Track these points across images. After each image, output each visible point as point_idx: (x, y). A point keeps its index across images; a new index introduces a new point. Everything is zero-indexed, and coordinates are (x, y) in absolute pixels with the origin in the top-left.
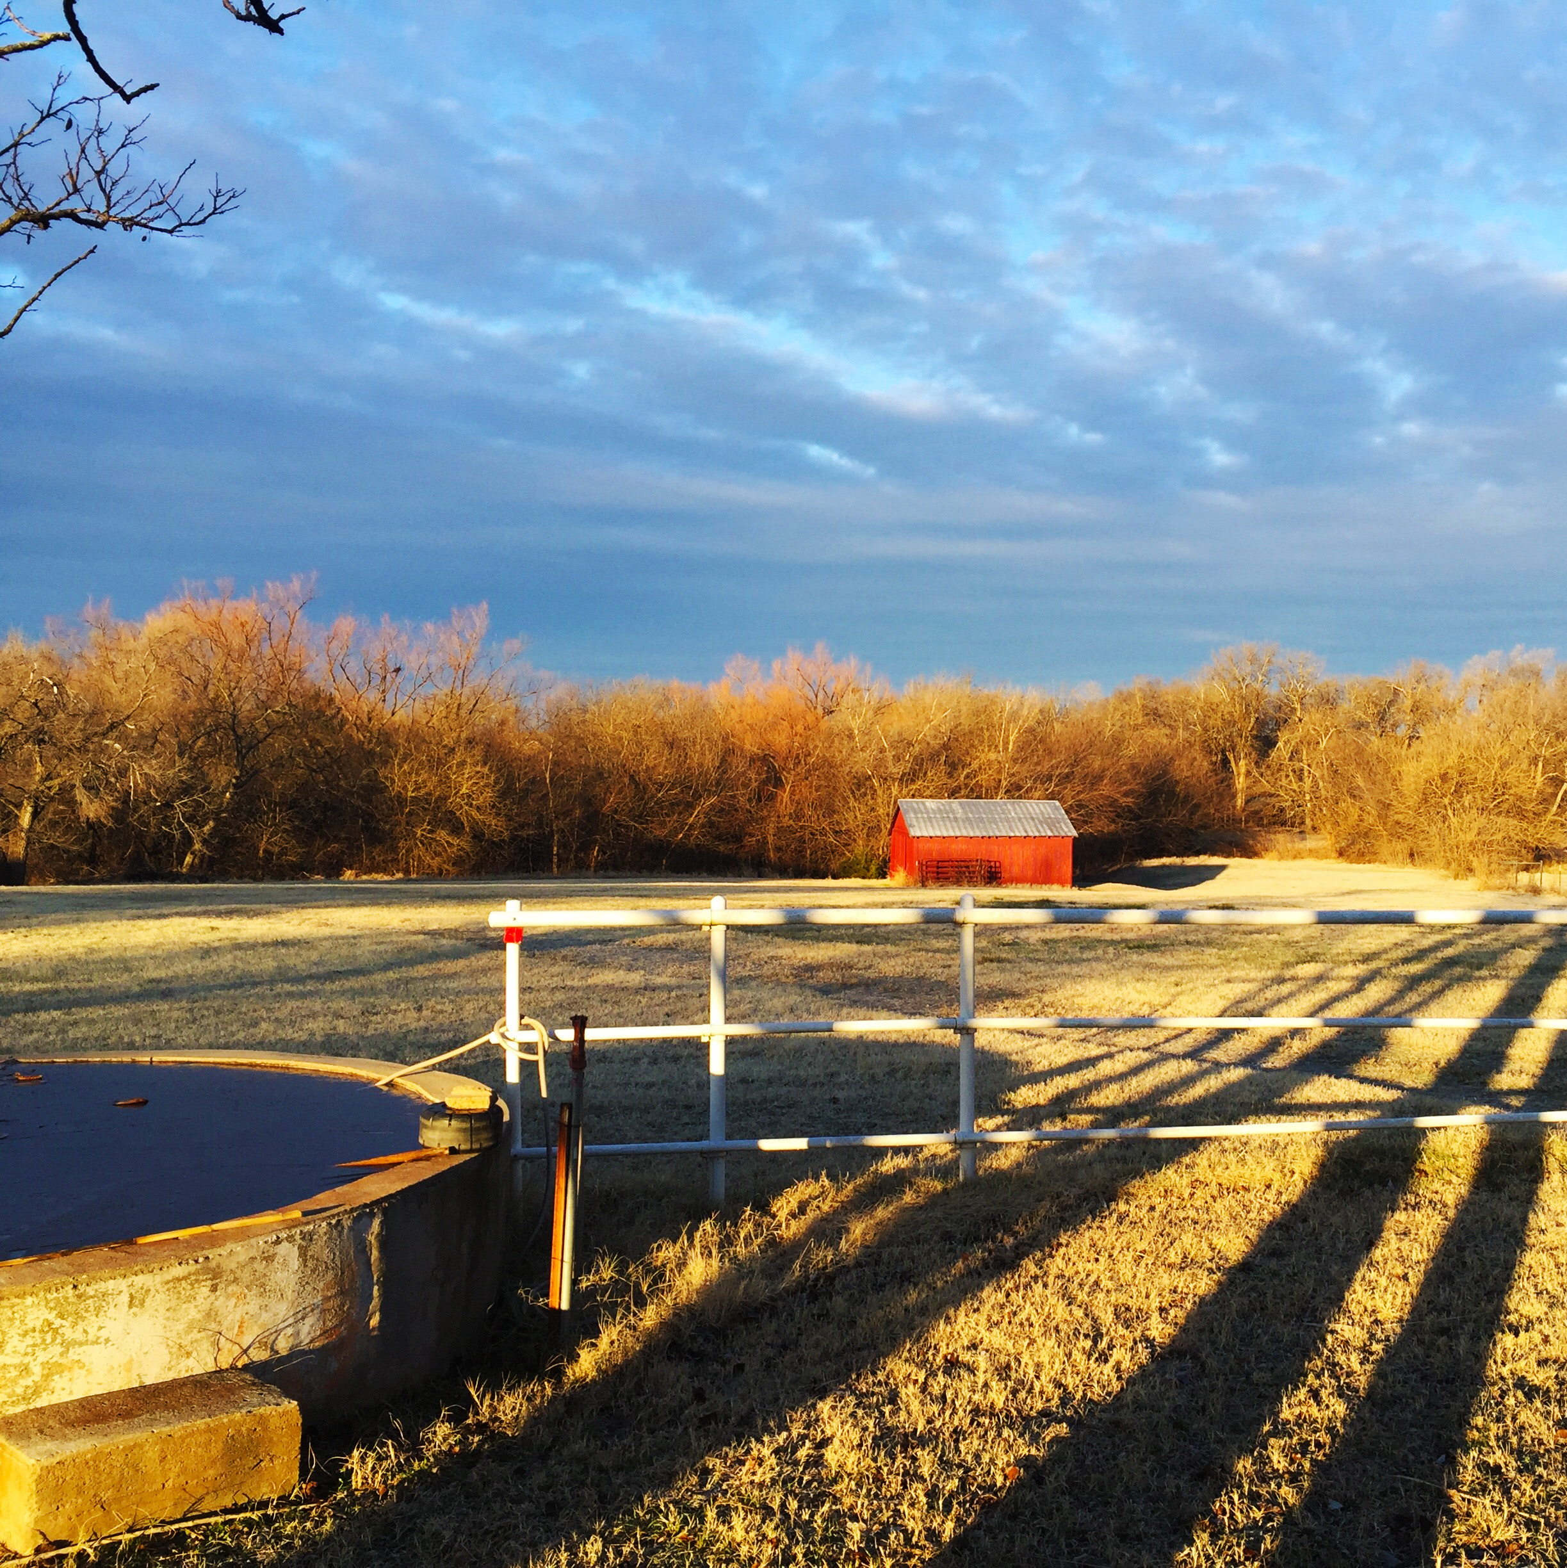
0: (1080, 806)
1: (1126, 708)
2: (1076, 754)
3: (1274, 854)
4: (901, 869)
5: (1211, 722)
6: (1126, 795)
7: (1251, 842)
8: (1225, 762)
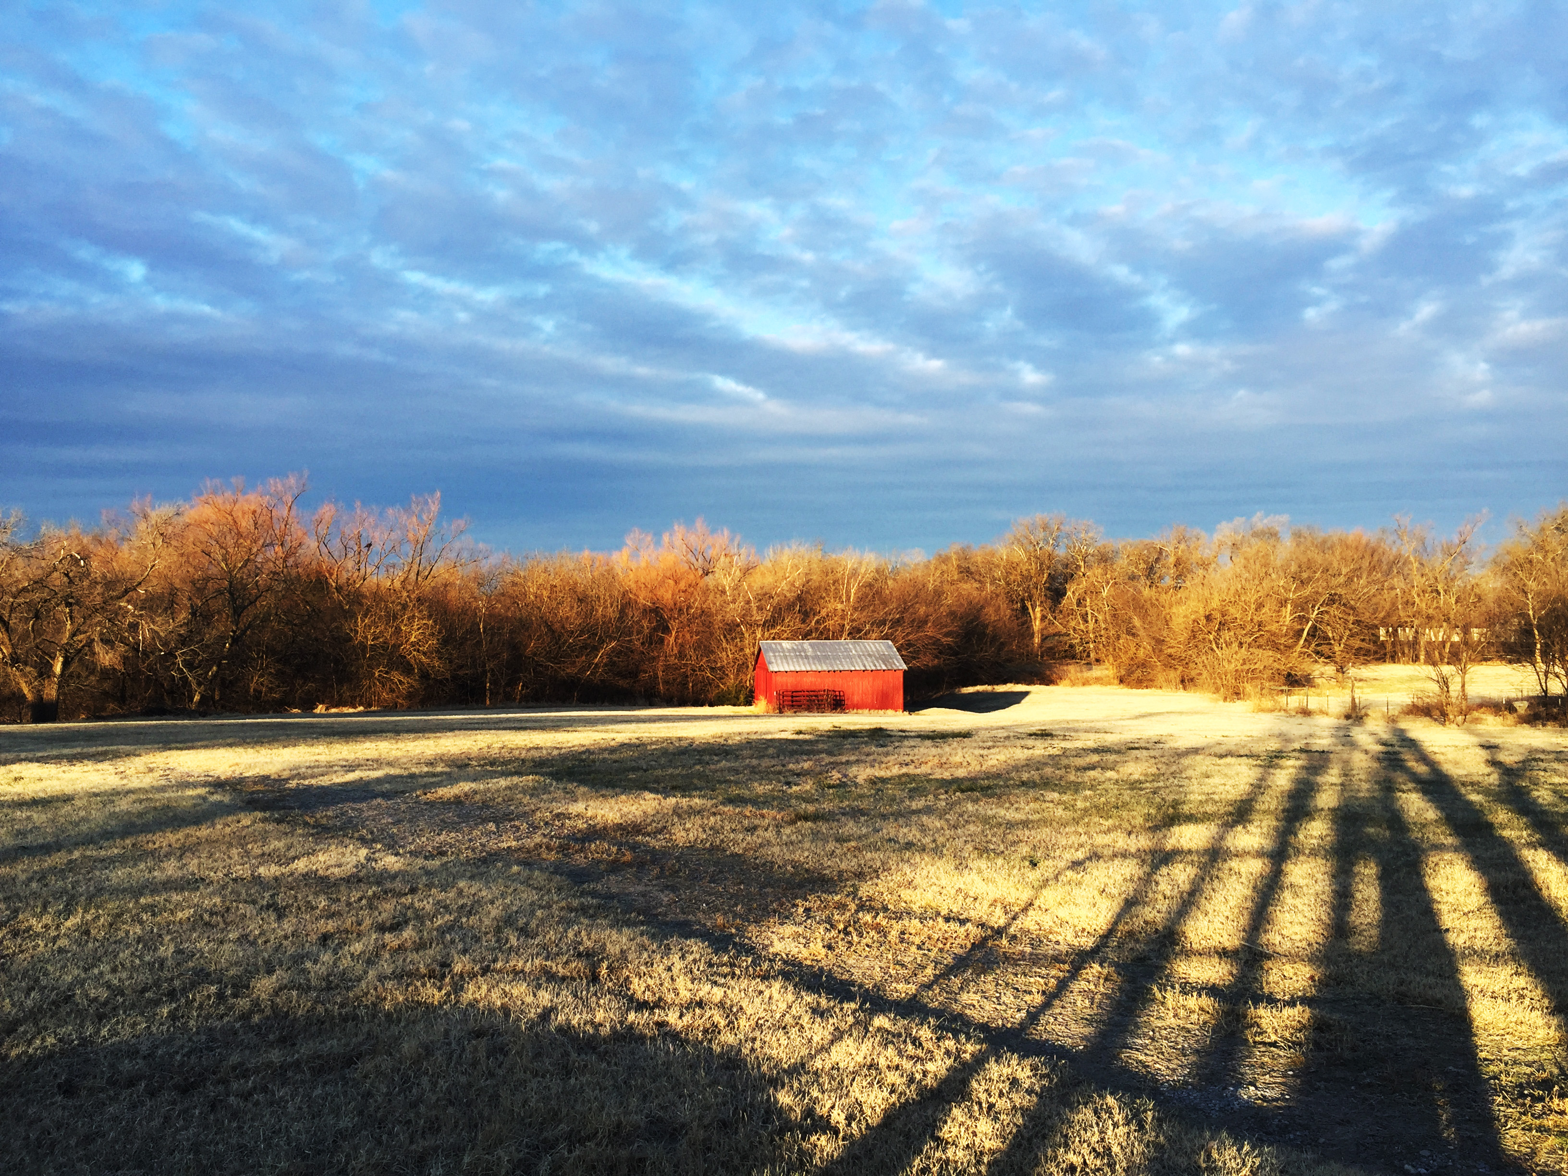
0: (909, 645)
1: (945, 568)
2: (905, 603)
3: (1067, 682)
4: (762, 697)
5: (1012, 578)
6: (946, 635)
7: (1048, 673)
8: (1024, 609)
